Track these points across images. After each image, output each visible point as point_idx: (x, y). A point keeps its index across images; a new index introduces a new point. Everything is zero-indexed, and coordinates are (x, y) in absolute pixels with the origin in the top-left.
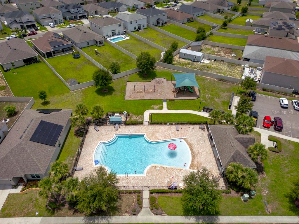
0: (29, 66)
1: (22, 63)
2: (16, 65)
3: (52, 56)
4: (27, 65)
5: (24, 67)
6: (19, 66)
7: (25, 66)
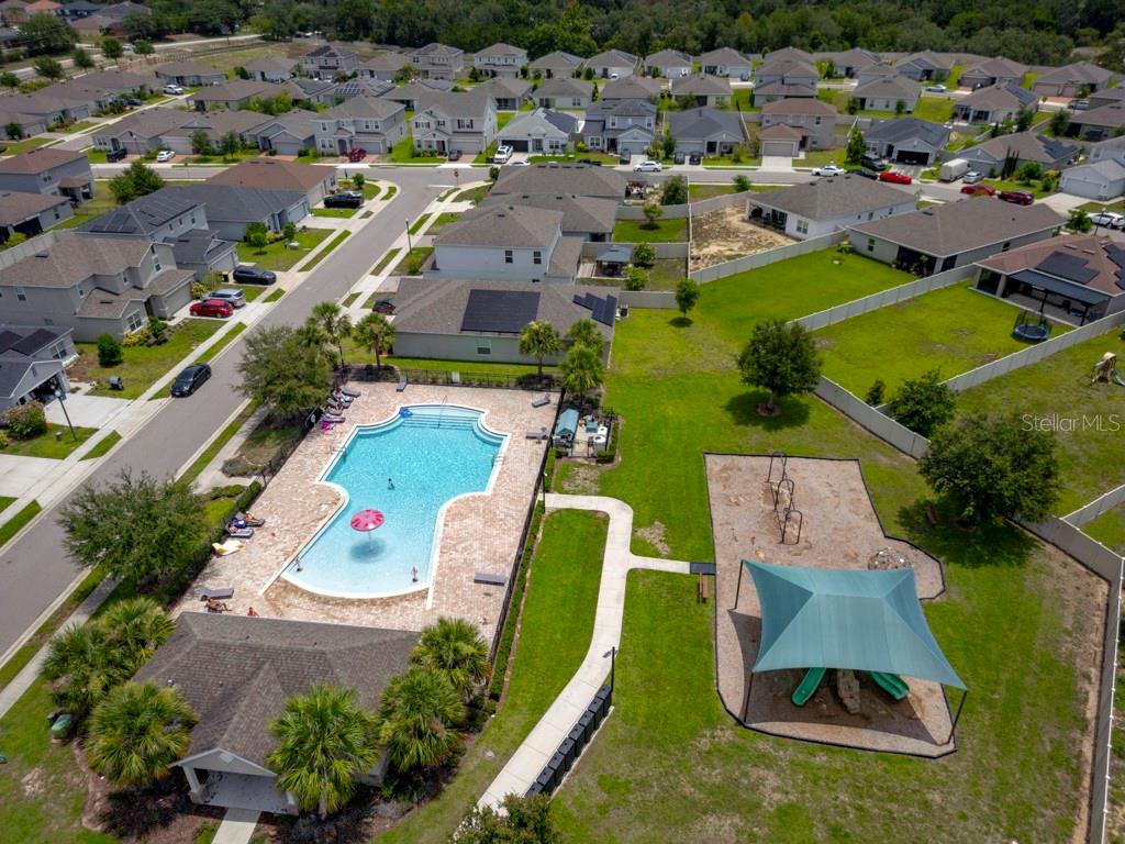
0: (900, 271)
1: (892, 255)
2: (878, 252)
3: (994, 293)
4: (898, 268)
5: (887, 268)
6: (880, 259)
7: (890, 265)
